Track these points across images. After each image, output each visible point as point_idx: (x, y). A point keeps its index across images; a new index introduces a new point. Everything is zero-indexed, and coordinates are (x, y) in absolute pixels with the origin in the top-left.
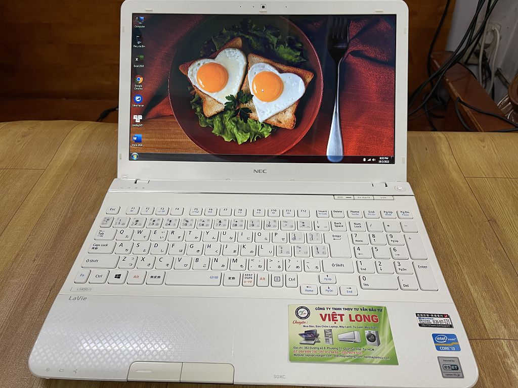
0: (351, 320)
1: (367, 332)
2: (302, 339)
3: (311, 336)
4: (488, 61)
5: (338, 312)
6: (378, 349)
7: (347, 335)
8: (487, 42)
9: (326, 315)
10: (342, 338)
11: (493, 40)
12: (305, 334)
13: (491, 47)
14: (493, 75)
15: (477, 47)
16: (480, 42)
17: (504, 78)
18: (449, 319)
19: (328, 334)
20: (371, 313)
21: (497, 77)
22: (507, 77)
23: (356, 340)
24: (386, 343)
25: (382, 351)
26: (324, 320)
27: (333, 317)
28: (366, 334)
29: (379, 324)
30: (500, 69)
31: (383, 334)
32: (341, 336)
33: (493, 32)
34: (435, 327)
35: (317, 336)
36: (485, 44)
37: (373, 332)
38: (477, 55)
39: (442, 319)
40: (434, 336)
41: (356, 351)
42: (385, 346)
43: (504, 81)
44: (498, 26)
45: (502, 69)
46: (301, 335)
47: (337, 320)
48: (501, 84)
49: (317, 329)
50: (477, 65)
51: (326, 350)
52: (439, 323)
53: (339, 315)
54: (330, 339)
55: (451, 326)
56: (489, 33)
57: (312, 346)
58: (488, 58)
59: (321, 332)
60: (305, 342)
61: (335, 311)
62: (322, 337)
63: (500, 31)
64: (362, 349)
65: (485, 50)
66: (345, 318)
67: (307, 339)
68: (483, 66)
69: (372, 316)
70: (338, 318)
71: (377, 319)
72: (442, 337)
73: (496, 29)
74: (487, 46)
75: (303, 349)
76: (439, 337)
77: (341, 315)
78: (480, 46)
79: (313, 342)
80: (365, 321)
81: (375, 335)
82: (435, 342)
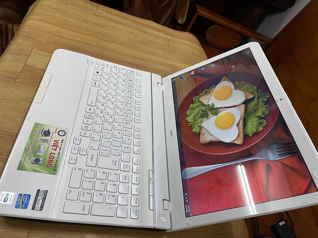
9: (58, 143)
18: (39, 209)
20: (53, 164)
25: (28, 164)
26: (55, 141)
29: (45, 167)
34: (35, 198)
39: (40, 205)
40: (29, 196)
52: (37, 202)
55: (33, 209)
60: (44, 130)
69: (51, 165)
72: (27, 200)
76: (28, 198)
77: (56, 150)
82: (25, 195)
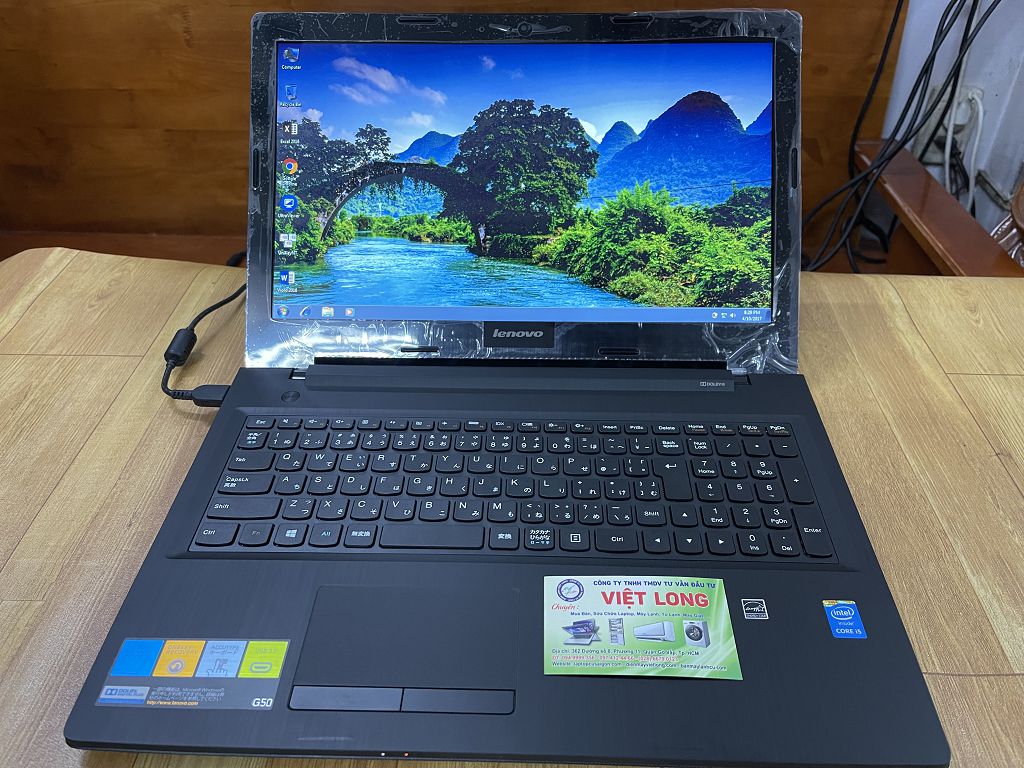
0: (658, 603)
1: (686, 624)
2: (568, 636)
3: (583, 630)
4: (961, 156)
5: (634, 588)
6: (705, 652)
7: (650, 628)
8: (958, 123)
10: (642, 633)
11: (970, 119)
12: (573, 628)
13: (966, 131)
14: (972, 182)
15: (941, 132)
16: (945, 122)
17: (994, 190)
19: (615, 627)
21: (979, 187)
22: (998, 187)
23: (666, 637)
24: (720, 643)
27: (626, 598)
28: (685, 627)
30: (984, 172)
31: (716, 627)
32: (640, 631)
33: (970, 101)
35: (595, 630)
36: (956, 126)
37: (698, 623)
38: (941, 145)
41: (666, 656)
42: (718, 648)
43: (993, 193)
44: (979, 92)
45: (988, 173)
46: (567, 629)
47: (633, 603)
48: (986, 197)
49: (594, 617)
50: (942, 165)
51: (612, 654)
53: (636, 593)
54: (620, 636)
56: (963, 106)
57: (587, 648)
58: (962, 150)
59: (602, 624)
61: (629, 587)
62: (604, 631)
63: (982, 99)
64: (677, 652)
65: (955, 136)
66: (649, 599)
67: (576, 637)
68: (952, 166)
70: (635, 598)
71: (706, 602)
73: (976, 97)
74: (958, 129)
75: (570, 654)
78: (946, 130)
79: (588, 641)
80: (683, 604)
81: (702, 628)
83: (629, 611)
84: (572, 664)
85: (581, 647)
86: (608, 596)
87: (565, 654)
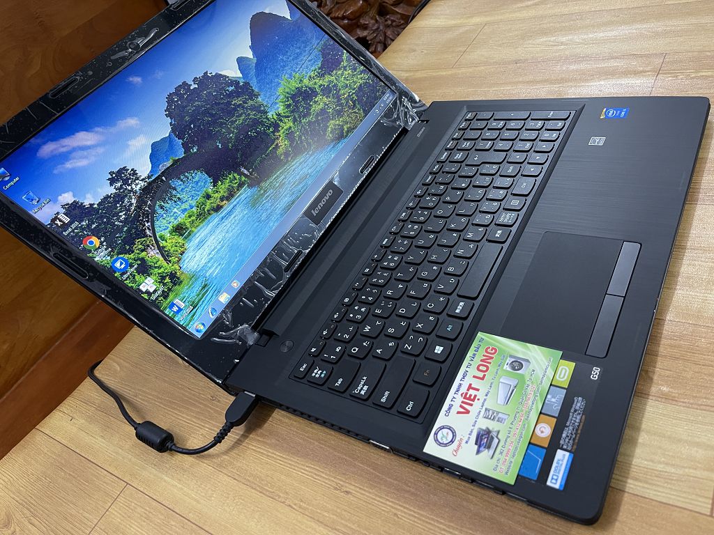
83: (481, 401)
84: (513, 460)
85: (499, 447)
86: (462, 410)
87: (501, 462)
